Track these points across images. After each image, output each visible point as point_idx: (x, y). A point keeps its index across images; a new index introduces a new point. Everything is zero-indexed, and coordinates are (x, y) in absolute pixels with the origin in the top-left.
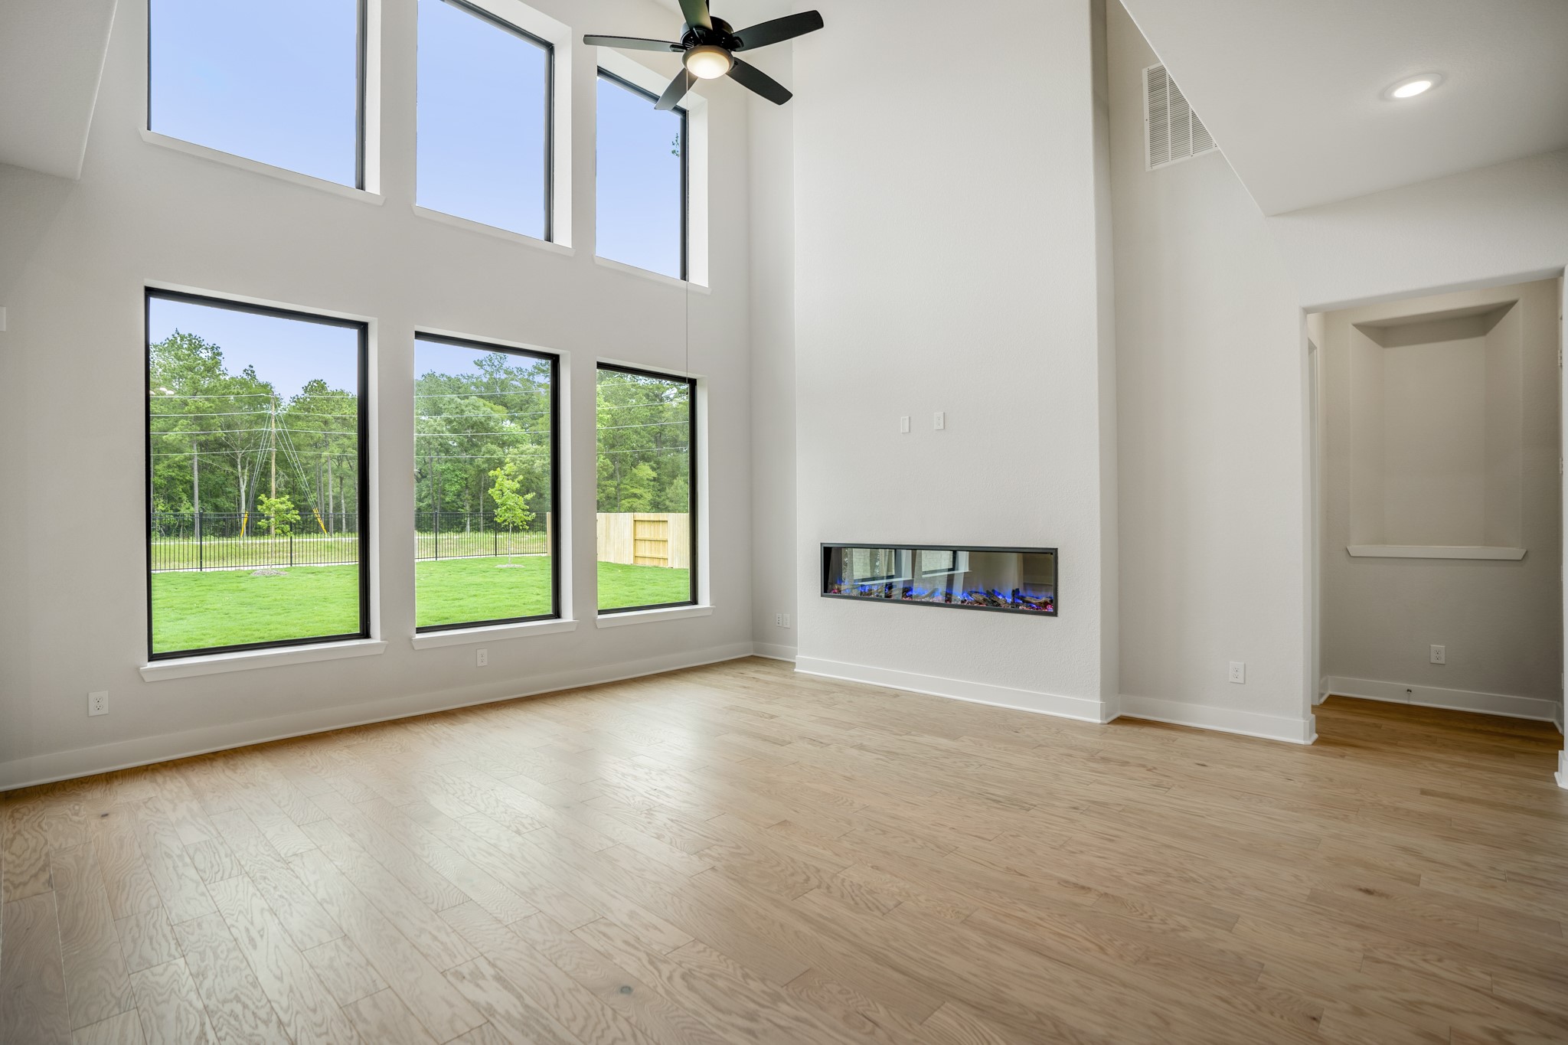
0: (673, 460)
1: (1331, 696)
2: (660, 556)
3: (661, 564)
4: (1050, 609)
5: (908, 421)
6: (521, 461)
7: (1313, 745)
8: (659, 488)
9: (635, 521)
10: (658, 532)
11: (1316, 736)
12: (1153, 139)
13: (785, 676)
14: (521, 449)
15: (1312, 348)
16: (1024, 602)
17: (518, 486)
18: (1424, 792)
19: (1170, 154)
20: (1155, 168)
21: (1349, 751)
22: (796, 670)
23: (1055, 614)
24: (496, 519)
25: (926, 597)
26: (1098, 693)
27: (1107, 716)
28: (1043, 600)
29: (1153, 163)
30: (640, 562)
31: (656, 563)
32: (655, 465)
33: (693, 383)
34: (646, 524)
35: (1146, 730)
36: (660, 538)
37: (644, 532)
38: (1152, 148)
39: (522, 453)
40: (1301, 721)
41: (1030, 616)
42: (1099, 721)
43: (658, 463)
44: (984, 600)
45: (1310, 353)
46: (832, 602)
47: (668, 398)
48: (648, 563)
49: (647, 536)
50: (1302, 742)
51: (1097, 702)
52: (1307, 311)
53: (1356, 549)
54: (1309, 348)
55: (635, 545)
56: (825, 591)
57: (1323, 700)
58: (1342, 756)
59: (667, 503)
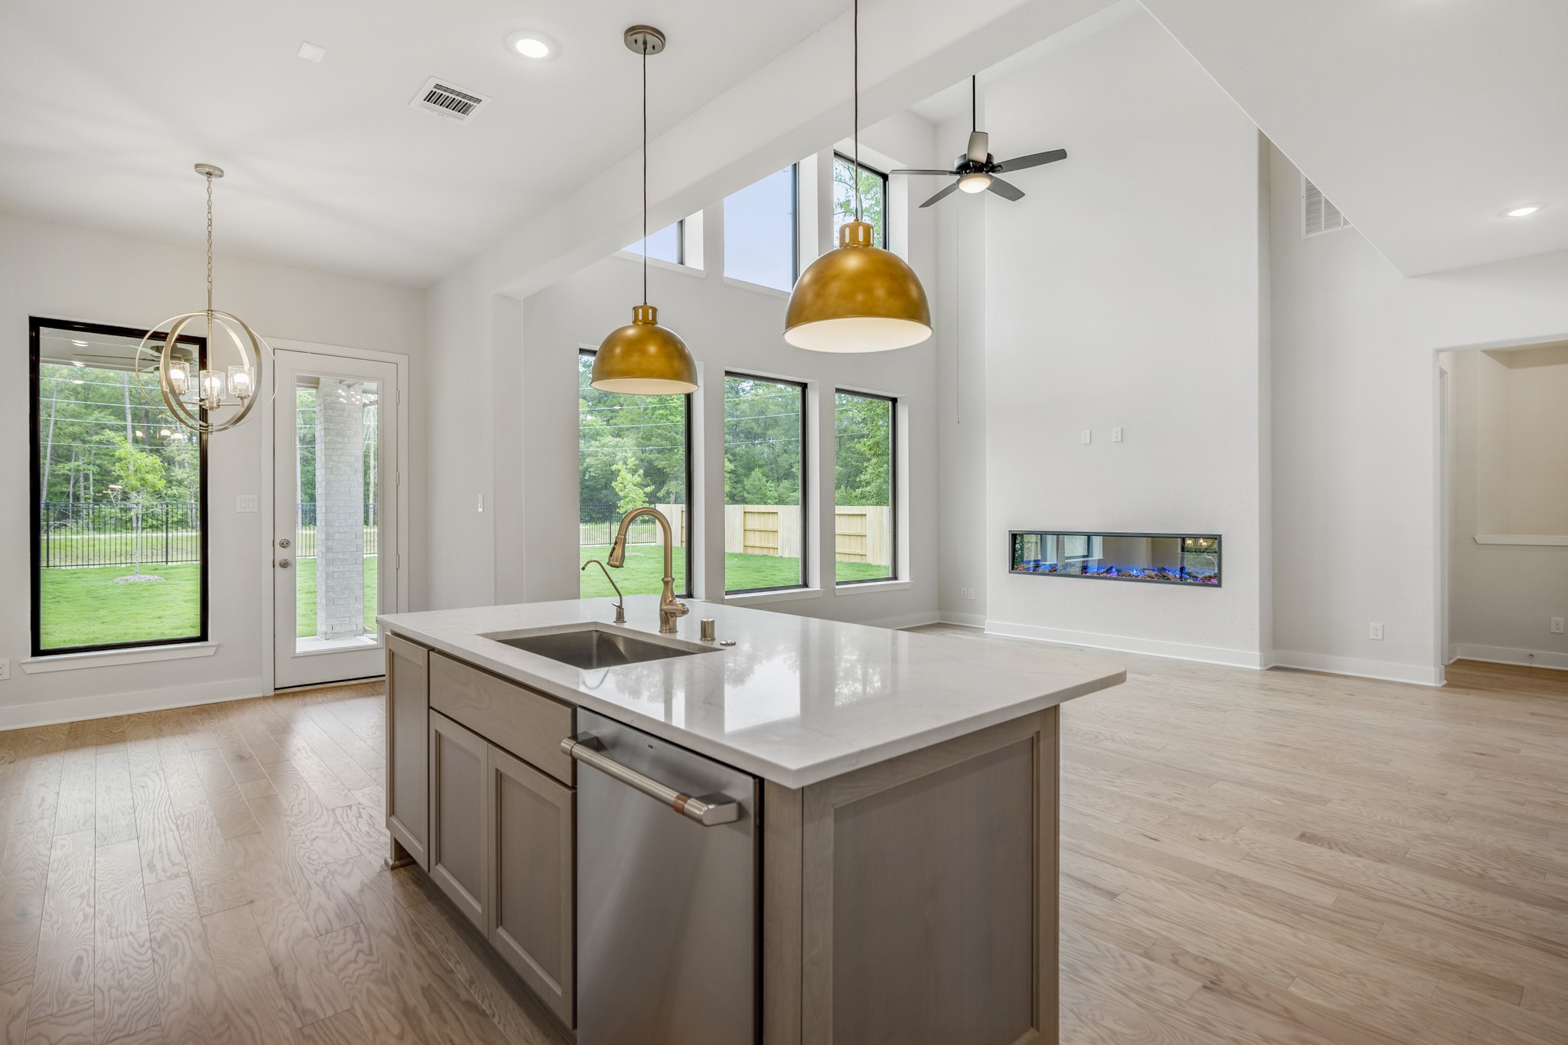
0: (748, 452)
1: (1459, 660)
2: (770, 545)
3: (771, 553)
4: (1215, 581)
5: (1089, 435)
6: (603, 453)
7: (1443, 687)
8: (735, 480)
9: (745, 512)
10: (769, 523)
11: (1445, 682)
12: (1308, 212)
13: (980, 636)
14: (603, 442)
15: (1443, 373)
16: (1190, 576)
17: (639, 479)
18: (1532, 714)
19: (1323, 226)
20: (1310, 236)
21: (1473, 691)
22: (985, 632)
23: (1219, 585)
24: (618, 510)
25: (1103, 573)
26: (1258, 650)
27: (1265, 665)
28: (1207, 574)
29: (1308, 232)
30: (750, 551)
31: (765, 552)
32: (731, 457)
33: (894, 401)
34: (756, 516)
35: (1298, 675)
36: (770, 528)
37: (754, 522)
38: (1308, 219)
39: (603, 446)
40: (1433, 668)
41: (1198, 587)
42: (1259, 668)
43: (734, 455)
44: (1156, 575)
45: (1441, 377)
46: (1018, 577)
47: (743, 390)
48: (757, 552)
49: (757, 527)
50: (1434, 685)
51: (1256, 653)
52: (1438, 351)
53: (1481, 538)
54: (1441, 373)
55: (744, 535)
56: (1013, 569)
57: (1452, 661)
58: (1468, 694)
59: (746, 495)
